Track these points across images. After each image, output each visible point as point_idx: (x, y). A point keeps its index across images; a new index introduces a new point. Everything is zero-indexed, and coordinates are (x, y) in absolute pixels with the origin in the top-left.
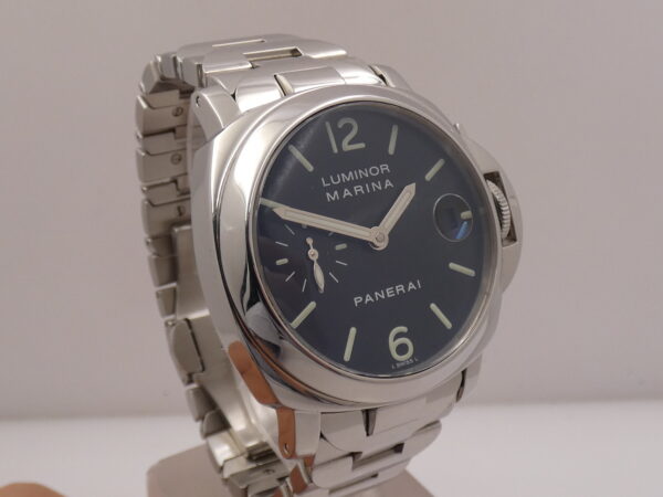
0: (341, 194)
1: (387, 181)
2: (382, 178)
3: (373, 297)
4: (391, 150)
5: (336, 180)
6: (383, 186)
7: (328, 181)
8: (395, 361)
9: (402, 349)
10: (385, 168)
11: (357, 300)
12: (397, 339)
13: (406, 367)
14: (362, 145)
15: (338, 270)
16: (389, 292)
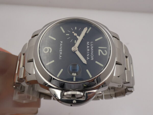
0: (88, 45)
1: (89, 58)
2: (90, 57)
3: (61, 46)
5: (92, 45)
6: (88, 57)
7: (92, 43)
10: (92, 59)
14: (99, 54)
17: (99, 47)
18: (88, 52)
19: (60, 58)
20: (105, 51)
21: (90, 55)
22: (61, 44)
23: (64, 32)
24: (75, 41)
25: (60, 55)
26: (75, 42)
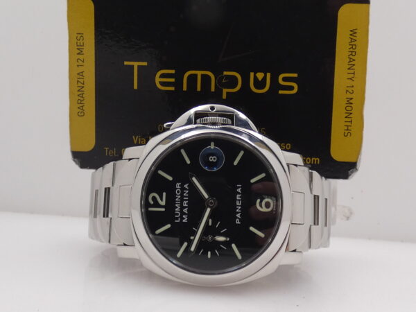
0: (185, 214)
1: (185, 186)
2: (183, 189)
3: (238, 213)
4: (170, 178)
5: (178, 214)
6: (186, 189)
7: (177, 219)
8: (272, 210)
9: (268, 205)
10: (178, 185)
11: (238, 222)
12: (262, 207)
13: (277, 206)
14: (164, 194)
15: (221, 227)
16: (239, 203)
17: (163, 209)
18: (186, 200)
19: (239, 187)
20: (152, 202)
21: (182, 193)
22: (239, 217)
23: (234, 246)
24: (210, 224)
25: (239, 193)
26: (210, 221)
